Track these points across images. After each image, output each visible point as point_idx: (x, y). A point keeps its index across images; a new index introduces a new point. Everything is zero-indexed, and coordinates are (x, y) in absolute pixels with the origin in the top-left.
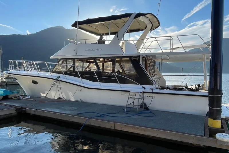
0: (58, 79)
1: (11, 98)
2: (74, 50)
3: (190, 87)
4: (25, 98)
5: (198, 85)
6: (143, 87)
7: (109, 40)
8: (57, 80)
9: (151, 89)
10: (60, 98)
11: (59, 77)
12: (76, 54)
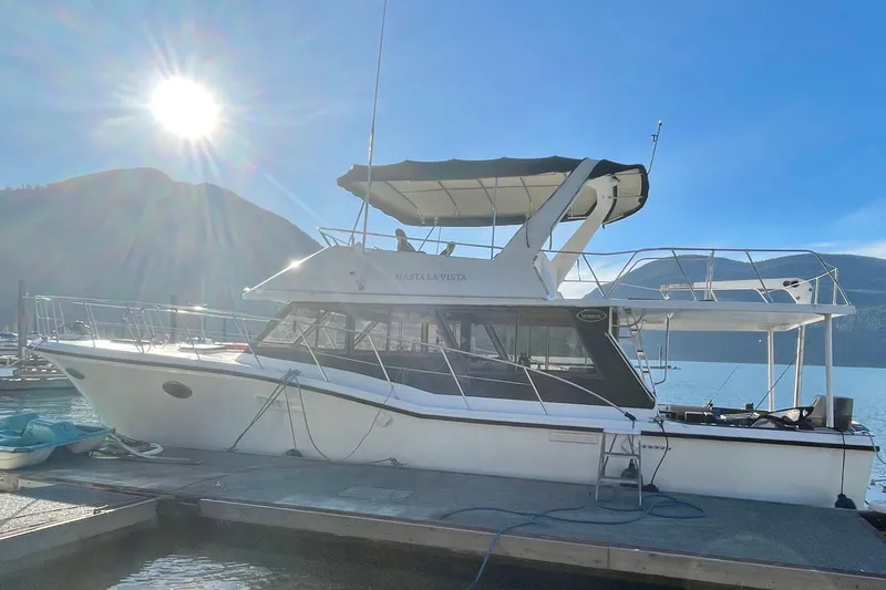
0: (294, 381)
1: (86, 454)
2: (352, 273)
3: (780, 415)
4: (146, 454)
5: (807, 409)
6: (627, 415)
7: (492, 247)
8: (288, 382)
9: (655, 421)
10: (294, 453)
11: (297, 373)
12: (361, 288)
